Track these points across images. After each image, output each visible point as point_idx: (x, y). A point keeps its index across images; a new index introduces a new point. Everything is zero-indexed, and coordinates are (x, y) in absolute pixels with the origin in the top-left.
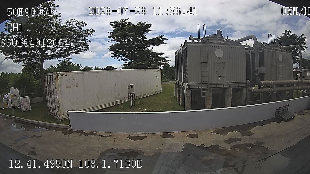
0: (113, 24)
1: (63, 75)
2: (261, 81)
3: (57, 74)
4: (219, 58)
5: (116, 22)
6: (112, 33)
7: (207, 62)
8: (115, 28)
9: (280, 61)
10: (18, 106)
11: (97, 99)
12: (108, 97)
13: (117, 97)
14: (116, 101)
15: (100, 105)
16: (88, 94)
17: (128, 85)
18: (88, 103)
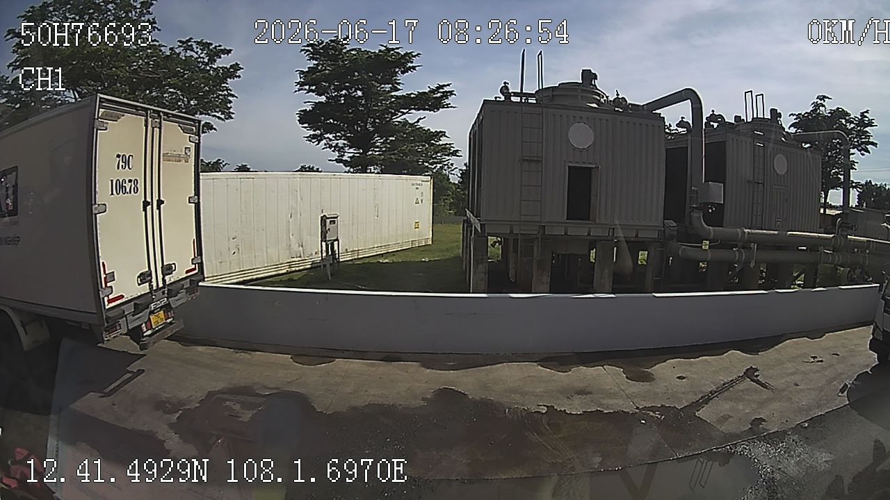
2: (708, 226)
4: (581, 152)
6: (305, 75)
7: (540, 159)
9: (778, 175)
12: (267, 248)
13: (293, 249)
14: (289, 261)
15: (242, 270)
16: (209, 237)
17: (321, 217)
18: (209, 261)
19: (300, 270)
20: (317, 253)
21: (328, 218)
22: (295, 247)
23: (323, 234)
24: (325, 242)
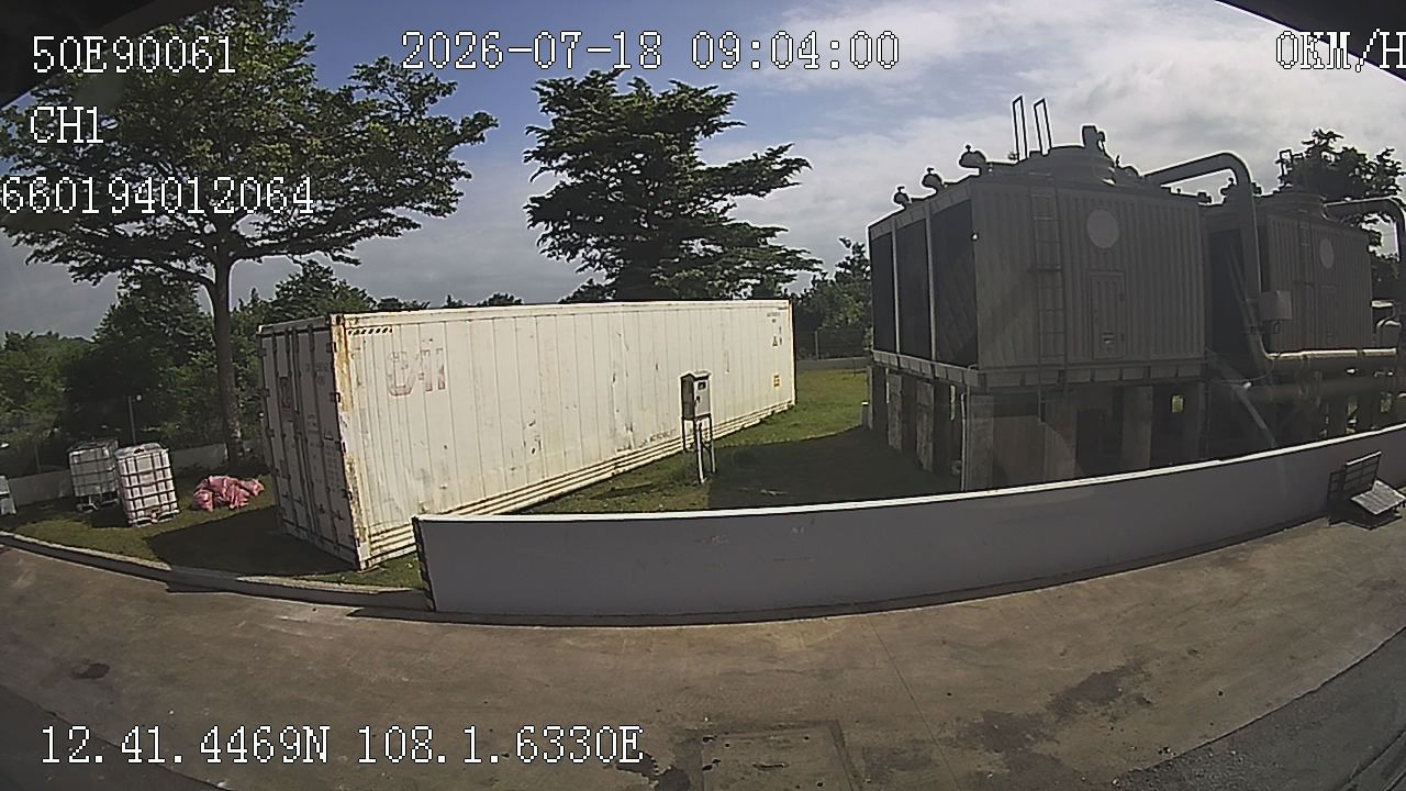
2: (1269, 353)
3: (344, 325)
4: (1104, 253)
5: (565, 81)
6: (548, 137)
7: (1058, 268)
10: (108, 496)
11: (534, 450)
12: (582, 437)
13: (619, 434)
14: (615, 457)
15: (546, 479)
16: (492, 425)
17: (682, 378)
18: (495, 469)
19: (630, 471)
20: (652, 440)
21: (696, 379)
22: (622, 430)
23: (687, 406)
24: (692, 419)
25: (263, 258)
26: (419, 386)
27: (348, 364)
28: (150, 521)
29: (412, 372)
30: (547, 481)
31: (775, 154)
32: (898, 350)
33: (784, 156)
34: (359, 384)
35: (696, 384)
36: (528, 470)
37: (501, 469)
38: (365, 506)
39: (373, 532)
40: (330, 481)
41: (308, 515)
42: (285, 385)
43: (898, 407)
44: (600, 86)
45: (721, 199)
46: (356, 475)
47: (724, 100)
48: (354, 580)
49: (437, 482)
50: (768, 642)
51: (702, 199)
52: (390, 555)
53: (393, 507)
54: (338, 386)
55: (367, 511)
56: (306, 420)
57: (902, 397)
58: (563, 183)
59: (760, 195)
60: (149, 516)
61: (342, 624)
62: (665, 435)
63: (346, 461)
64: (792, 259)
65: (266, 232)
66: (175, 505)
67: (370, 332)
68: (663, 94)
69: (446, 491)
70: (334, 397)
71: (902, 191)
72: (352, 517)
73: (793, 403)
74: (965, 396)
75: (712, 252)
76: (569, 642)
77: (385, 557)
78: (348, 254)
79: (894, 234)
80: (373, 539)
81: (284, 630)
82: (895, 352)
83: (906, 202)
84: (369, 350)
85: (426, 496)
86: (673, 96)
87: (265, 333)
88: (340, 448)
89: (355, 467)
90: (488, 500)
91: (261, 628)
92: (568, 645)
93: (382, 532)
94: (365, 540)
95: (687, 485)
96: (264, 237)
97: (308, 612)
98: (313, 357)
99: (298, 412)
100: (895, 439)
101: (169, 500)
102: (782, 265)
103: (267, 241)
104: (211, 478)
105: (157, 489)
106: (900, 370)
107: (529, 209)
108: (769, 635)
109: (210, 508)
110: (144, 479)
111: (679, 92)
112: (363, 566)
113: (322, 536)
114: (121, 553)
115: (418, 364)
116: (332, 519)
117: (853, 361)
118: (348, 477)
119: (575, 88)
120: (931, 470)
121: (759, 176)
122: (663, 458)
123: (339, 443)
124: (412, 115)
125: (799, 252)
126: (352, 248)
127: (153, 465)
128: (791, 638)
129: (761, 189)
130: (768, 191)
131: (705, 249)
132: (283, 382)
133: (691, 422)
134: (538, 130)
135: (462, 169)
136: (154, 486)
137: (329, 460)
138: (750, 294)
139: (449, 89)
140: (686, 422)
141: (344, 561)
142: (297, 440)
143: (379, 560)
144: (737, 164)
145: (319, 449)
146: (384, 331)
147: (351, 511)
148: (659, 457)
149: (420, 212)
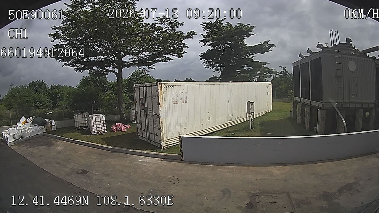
0: (205, 26)
1: (170, 86)
3: (161, 85)
5: (209, 22)
6: (206, 37)
7: (342, 76)
8: (207, 31)
10: (85, 127)
11: (208, 120)
12: (220, 117)
14: (228, 122)
15: (211, 127)
16: (198, 113)
17: (247, 102)
18: (198, 124)
19: (231, 126)
20: (237, 118)
21: (251, 103)
22: (230, 116)
23: (248, 110)
24: (249, 113)
25: (130, 67)
26: (180, 102)
27: (162, 95)
28: (98, 134)
29: (178, 98)
30: (211, 128)
31: (266, 42)
32: (301, 97)
33: (268, 43)
34: (165, 100)
35: (251, 104)
36: (206, 125)
37: (200, 124)
38: (164, 132)
39: (166, 139)
40: (154, 126)
41: (146, 134)
42: (142, 100)
43: (300, 112)
44: (219, 23)
45: (252, 54)
46: (163, 124)
47: (252, 28)
48: (160, 151)
49: (183, 127)
50: (270, 172)
51: (247, 54)
52: (170, 146)
53: (172, 133)
54: (159, 101)
55: (165, 134)
56: (149, 109)
57: (302, 109)
58: (209, 49)
59: (262, 54)
60: (98, 133)
61: (157, 163)
62: (240, 117)
63: (160, 120)
64: (271, 71)
65: (132, 60)
66: (106, 130)
67: (168, 87)
68: (235, 26)
69: (186, 129)
70: (158, 104)
71: (301, 54)
72: (161, 135)
73: (271, 110)
74: (319, 110)
75: (250, 68)
76: (220, 170)
77: (168, 146)
78: (153, 67)
79: (300, 66)
80: (166, 141)
81: (141, 164)
82: (300, 97)
83: (302, 57)
84: (168, 92)
85: (180, 130)
86: (238, 27)
87: (136, 86)
88: (159, 117)
89: (163, 122)
90: (196, 132)
91: (134, 163)
92: (219, 170)
93: (168, 139)
94: (164, 141)
95: (247, 131)
96: (131, 62)
97: (147, 159)
98: (152, 93)
99: (146, 107)
100: (299, 121)
101: (104, 129)
102: (268, 73)
103: (131, 63)
104: (116, 124)
105: (101, 126)
106: (301, 102)
107: (201, 56)
108: (271, 170)
109: (116, 131)
110: (97, 123)
111: (240, 26)
112: (163, 148)
113: (150, 140)
114: (90, 142)
115: (180, 96)
116: (154, 136)
117: (286, 99)
118: (161, 124)
119: (212, 24)
120: (308, 129)
121: (262, 48)
122: (240, 123)
123: (159, 116)
124: (172, 31)
125: (273, 69)
126: (154, 65)
127: (100, 120)
128: (276, 171)
129: (262, 52)
130: (264, 53)
131: (248, 68)
132: (142, 99)
133: (249, 114)
134: (203, 35)
135: (186, 45)
136: (100, 125)
137: (155, 120)
138: (256, 80)
139: (182, 24)
140: (248, 114)
141: (156, 146)
142: (145, 114)
143: (167, 147)
144: (256, 45)
145: (152, 117)
146: (172, 87)
147: (161, 133)
148: (239, 123)
149: (175, 56)
